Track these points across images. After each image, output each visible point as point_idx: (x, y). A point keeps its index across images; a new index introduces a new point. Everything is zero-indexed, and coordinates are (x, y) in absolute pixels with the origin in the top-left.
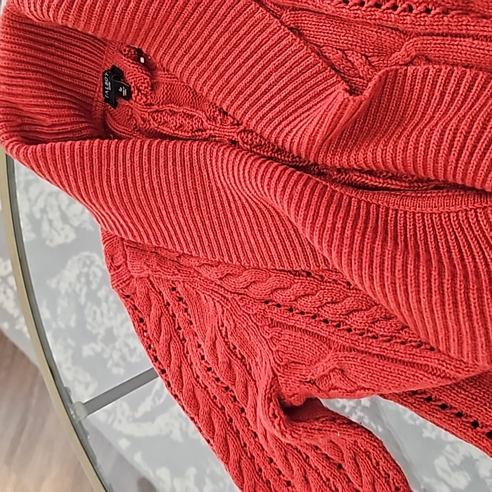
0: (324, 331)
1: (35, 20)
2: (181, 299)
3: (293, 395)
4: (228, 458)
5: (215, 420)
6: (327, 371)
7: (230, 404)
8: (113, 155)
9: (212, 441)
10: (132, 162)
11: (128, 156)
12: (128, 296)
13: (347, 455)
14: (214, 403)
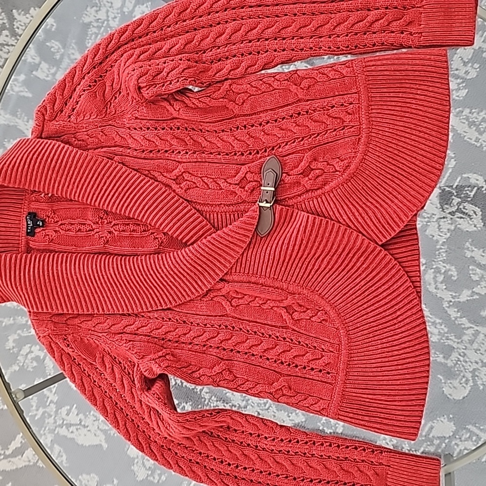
5: (107, 405)
14: (106, 395)
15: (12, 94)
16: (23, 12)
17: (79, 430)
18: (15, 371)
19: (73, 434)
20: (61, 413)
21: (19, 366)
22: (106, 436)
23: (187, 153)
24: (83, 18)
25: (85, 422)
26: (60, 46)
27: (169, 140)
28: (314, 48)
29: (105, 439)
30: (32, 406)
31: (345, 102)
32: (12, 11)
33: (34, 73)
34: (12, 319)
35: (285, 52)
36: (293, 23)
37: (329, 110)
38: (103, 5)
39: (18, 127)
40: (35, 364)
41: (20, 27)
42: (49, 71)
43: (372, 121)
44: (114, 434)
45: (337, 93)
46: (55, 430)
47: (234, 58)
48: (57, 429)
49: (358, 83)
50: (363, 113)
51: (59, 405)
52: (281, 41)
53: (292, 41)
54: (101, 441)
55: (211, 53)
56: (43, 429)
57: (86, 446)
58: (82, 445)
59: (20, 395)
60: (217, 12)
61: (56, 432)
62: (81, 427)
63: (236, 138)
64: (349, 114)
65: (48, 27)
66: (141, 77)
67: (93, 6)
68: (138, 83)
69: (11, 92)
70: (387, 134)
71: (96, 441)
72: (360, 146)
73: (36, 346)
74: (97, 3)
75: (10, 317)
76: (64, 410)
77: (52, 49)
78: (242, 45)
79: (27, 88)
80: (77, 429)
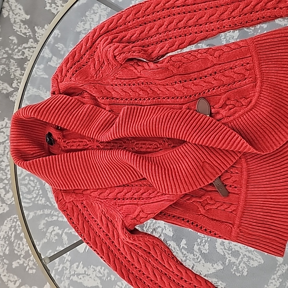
0: (135, 202)
1: (24, 118)
2: (85, 207)
3: (130, 225)
4: (110, 261)
5: (103, 248)
6: (138, 213)
7: (108, 241)
8: (57, 160)
9: (103, 257)
10: (64, 161)
11: (62, 159)
12: (65, 211)
13: (151, 247)
14: (103, 242)
15: (37, 77)
16: (41, 28)
17: (84, 277)
18: (45, 242)
19: (81, 280)
20: (73, 267)
21: (47, 239)
22: (100, 280)
23: (149, 99)
24: (76, 29)
25: (88, 272)
26: (64, 46)
27: (138, 91)
28: (220, 28)
29: (100, 282)
30: (56, 264)
31: (244, 63)
32: (34, 27)
33: (49, 63)
34: (42, 211)
35: (202, 33)
36: (205, 14)
37: (234, 69)
38: (87, 20)
39: (41, 96)
40: (56, 238)
41: (39, 36)
42: (58, 62)
43: (263, 73)
44: (106, 279)
45: (238, 58)
46: (70, 278)
47: (170, 40)
48: (71, 277)
49: (251, 50)
50: (256, 69)
51: (72, 262)
52: (199, 27)
53: (206, 25)
54: (98, 284)
55: (156, 37)
56: (63, 277)
57: (89, 287)
58: (87, 286)
59: (47, 261)
60: (158, 12)
61: (71, 279)
62: (86, 275)
63: (176, 89)
64: (248, 70)
65: (56, 36)
66: (115, 50)
67: (82, 22)
68: (114, 54)
69: (36, 76)
70: (273, 79)
71: (95, 284)
72: (257, 89)
73: (56, 227)
74: (84, 20)
75: (41, 210)
76: (75, 265)
77: (59, 49)
78: (175, 31)
79: (45, 73)
80: (83, 277)
